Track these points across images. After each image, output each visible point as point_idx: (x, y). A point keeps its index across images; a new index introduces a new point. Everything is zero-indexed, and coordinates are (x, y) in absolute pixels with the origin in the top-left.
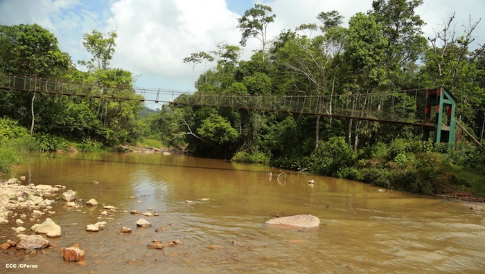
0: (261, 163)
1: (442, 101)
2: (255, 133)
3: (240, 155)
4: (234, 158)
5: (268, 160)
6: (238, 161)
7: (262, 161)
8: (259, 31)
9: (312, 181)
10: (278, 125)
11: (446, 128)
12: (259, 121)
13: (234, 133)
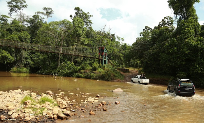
0: (25, 72)
1: (104, 51)
2: (23, 59)
3: (15, 69)
4: (12, 70)
5: (28, 71)
6: (15, 72)
7: (26, 71)
8: (18, 10)
9: (76, 79)
10: (32, 55)
11: (105, 60)
12: (25, 54)
13: (12, 58)
